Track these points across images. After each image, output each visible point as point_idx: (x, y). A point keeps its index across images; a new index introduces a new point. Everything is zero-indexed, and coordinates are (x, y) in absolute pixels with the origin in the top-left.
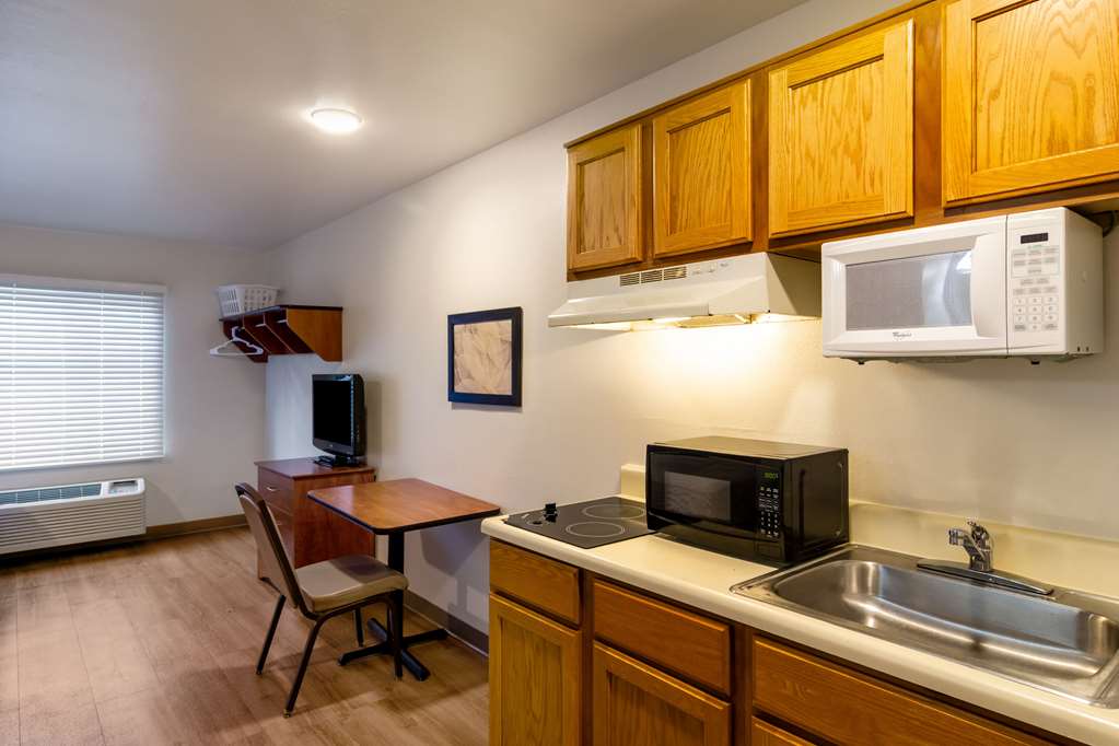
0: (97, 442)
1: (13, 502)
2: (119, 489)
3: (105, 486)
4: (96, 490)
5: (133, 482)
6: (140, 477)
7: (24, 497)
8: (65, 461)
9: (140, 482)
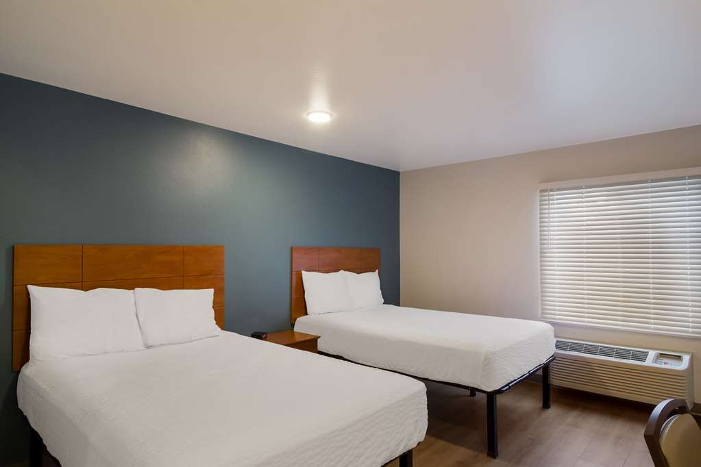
0: (648, 313)
1: (580, 351)
2: (665, 360)
3: (652, 354)
4: (643, 357)
5: (680, 357)
6: (686, 353)
7: (589, 350)
8: (623, 326)
9: (686, 358)
